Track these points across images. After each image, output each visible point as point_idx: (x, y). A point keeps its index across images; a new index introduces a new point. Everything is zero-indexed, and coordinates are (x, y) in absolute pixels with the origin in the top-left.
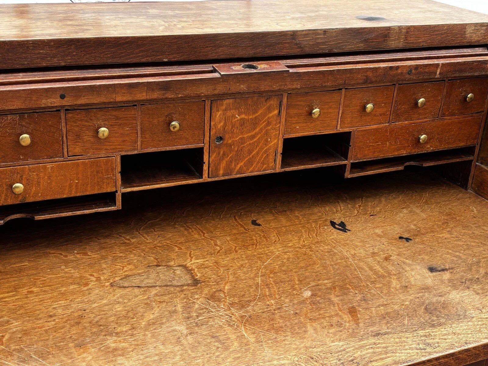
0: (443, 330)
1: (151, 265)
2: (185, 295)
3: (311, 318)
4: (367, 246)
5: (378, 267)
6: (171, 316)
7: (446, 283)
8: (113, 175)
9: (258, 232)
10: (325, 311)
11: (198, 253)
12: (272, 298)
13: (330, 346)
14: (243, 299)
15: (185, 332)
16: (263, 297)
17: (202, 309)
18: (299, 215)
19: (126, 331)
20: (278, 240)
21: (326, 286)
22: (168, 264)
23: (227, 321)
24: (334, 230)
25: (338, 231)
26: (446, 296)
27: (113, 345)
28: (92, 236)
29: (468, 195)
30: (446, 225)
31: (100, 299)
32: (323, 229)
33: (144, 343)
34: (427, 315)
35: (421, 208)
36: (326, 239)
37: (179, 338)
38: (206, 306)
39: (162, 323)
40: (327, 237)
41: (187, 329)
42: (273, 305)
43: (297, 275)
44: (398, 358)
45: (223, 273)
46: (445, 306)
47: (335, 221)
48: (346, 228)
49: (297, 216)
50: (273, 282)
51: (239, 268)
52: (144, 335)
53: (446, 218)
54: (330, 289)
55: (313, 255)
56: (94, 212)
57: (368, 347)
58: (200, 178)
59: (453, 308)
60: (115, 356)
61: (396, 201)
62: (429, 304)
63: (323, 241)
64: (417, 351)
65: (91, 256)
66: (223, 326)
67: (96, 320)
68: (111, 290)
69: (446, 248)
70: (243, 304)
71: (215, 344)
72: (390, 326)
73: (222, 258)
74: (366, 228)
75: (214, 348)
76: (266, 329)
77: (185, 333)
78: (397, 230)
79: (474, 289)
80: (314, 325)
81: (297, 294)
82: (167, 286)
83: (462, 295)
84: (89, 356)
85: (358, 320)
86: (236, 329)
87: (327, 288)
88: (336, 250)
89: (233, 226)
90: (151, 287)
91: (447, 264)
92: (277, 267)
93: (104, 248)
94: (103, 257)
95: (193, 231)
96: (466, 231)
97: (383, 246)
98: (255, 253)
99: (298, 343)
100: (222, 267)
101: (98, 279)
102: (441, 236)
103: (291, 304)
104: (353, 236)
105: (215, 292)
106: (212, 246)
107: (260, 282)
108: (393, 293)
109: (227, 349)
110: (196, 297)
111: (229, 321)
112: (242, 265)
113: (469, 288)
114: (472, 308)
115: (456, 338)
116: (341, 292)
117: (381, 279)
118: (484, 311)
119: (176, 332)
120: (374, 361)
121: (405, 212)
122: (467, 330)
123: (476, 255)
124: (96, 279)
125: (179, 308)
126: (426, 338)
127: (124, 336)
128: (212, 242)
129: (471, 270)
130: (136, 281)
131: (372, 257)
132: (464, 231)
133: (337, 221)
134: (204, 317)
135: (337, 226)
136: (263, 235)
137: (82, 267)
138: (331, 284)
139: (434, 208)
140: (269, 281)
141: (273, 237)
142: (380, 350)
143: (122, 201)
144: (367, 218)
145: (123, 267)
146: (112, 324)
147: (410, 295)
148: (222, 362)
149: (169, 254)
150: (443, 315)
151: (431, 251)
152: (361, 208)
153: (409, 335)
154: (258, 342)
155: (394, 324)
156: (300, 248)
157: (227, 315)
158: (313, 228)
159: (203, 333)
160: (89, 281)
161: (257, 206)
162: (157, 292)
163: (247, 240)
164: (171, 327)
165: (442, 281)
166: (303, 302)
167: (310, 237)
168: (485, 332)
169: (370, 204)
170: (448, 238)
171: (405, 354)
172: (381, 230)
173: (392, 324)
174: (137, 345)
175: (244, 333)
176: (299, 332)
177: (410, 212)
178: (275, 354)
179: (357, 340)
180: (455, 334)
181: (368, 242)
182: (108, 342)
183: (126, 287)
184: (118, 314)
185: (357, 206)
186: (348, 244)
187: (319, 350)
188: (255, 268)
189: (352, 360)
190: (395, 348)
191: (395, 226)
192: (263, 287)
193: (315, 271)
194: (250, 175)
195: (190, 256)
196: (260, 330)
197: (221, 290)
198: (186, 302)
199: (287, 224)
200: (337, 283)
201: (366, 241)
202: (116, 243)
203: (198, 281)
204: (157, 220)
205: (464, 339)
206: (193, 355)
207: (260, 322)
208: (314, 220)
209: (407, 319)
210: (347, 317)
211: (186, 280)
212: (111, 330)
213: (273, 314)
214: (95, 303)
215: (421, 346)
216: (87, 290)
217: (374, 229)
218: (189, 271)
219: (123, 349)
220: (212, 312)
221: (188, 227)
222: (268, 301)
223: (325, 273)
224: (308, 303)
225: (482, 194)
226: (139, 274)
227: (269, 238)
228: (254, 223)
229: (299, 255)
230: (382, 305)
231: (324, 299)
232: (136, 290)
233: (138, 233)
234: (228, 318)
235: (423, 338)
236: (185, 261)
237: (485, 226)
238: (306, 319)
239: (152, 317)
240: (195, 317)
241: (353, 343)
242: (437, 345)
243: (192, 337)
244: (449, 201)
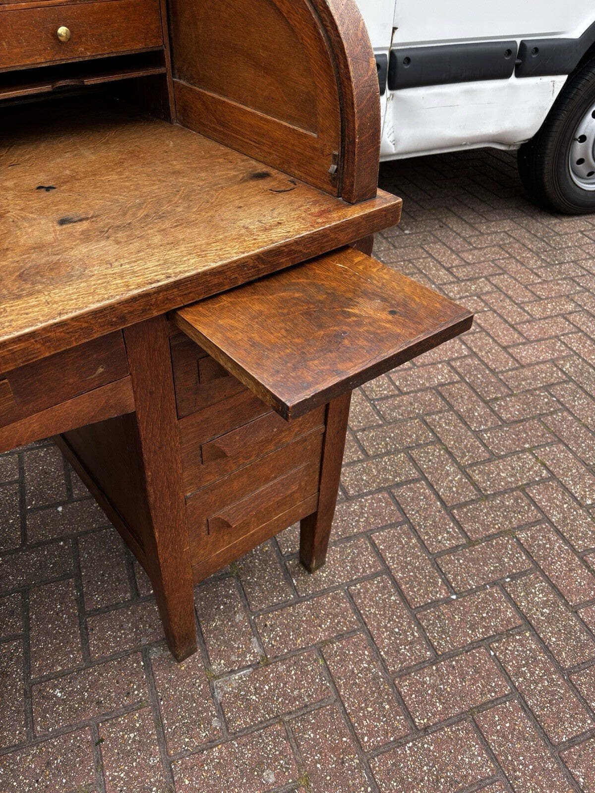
0: (31, 300)
7: (77, 236)
26: (66, 253)
30: (119, 165)
34: (17, 283)
46: (55, 267)
53: (124, 157)
59: (68, 267)
61: (61, 145)
62: (30, 268)
69: (102, 192)
78: (39, 179)
79: (116, 237)
83: (93, 248)
91: (92, 212)
96: (145, 169)
102: (104, 178)
114: (98, 263)
118: (116, 264)
121: (67, 156)
123: (144, 195)
129: (125, 214)
132: (141, 169)
144: (3, 169)
150: (45, 280)
151: (77, 199)
165: (71, 235)
169: (18, 152)
170: (113, 181)
172: (14, 182)
177: (76, 155)
191: (41, 174)
217: (5, 182)
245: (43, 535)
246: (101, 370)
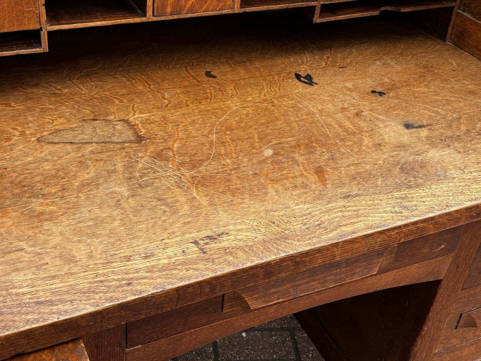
0: (421, 191)
1: (86, 119)
2: (127, 153)
3: (272, 179)
4: (336, 100)
5: (348, 123)
6: (110, 176)
7: (424, 140)
8: (36, 8)
9: (213, 85)
10: (289, 171)
11: (142, 106)
12: (227, 157)
13: (294, 210)
14: (195, 158)
15: (126, 194)
16: (218, 157)
17: (147, 169)
18: (260, 67)
19: (55, 193)
20: (236, 94)
21: (289, 144)
22: (106, 118)
23: (176, 182)
24: (299, 83)
25: (304, 84)
26: (425, 154)
27: (39, 209)
28: (16, 85)
29: (446, 47)
30: (422, 78)
31: (25, 156)
32: (287, 82)
33: (76, 207)
34: (402, 175)
35: (396, 60)
36: (291, 93)
37: (119, 201)
38: (152, 165)
39: (99, 184)
40: (291, 91)
41: (128, 190)
42: (229, 165)
43: (257, 132)
44: (371, 222)
45: (172, 129)
46: (423, 165)
47: (300, 74)
48: (313, 81)
49: (257, 68)
50: (230, 139)
51: (191, 124)
52: (76, 197)
53: (423, 71)
54: (294, 147)
55: (276, 111)
56: (15, 54)
57: (336, 210)
58: (143, 17)
59: (432, 167)
60: (40, 221)
61: (368, 53)
62: (405, 163)
63: (287, 95)
64: (392, 215)
65: (14, 107)
66: (172, 187)
67: (19, 179)
68: (38, 146)
69: (423, 103)
70: (194, 164)
71: (162, 208)
72: (362, 187)
73: (171, 113)
74: (334, 81)
75: (160, 212)
76: (221, 191)
77: (126, 196)
78: (369, 84)
79: (455, 147)
80: (276, 186)
81: (256, 153)
82: (105, 142)
83: (442, 154)
84: (8, 221)
85: (326, 180)
86: (186, 191)
87: (291, 147)
88: (301, 105)
89: (184, 77)
90: (86, 143)
91: (424, 120)
92: (234, 123)
93: (30, 99)
94: (29, 109)
95: (136, 82)
96: (446, 86)
97: (354, 100)
98: (209, 108)
99: (257, 207)
100: (170, 122)
101: (23, 134)
102: (418, 90)
103: (250, 164)
104: (321, 90)
105: (162, 150)
106: (159, 99)
107: (214, 140)
108: (364, 151)
109: (175, 212)
110: (140, 155)
111: (178, 182)
112: (194, 121)
113: (449, 146)
114: (453, 168)
115: (435, 200)
116: (307, 150)
117: (352, 136)
118: (466, 171)
119: (115, 194)
120: (343, 225)
121: (378, 64)
122: (448, 192)
123: (457, 110)
124: (20, 133)
125: (120, 167)
126: (402, 201)
127: (52, 198)
128: (159, 94)
129: (451, 126)
130: (68, 136)
131: (342, 112)
132: (442, 85)
133: (303, 74)
134: (149, 178)
135: (303, 79)
136: (219, 88)
137: (4, 120)
138: (295, 142)
139: (410, 60)
140: (224, 138)
141: (230, 89)
142: (350, 213)
143: (48, 41)
144: (336, 70)
145: (53, 120)
146: (38, 184)
147: (384, 154)
148: (169, 227)
149: (108, 107)
150: (421, 176)
151: (406, 106)
152: (330, 59)
153: (383, 197)
154: (211, 204)
155: (366, 185)
156: (261, 102)
157: (176, 176)
158: (276, 81)
159: (148, 196)
160: (12, 136)
161: (212, 56)
162: (94, 149)
163: (200, 93)
164: (109, 189)
165: (419, 138)
166: (264, 161)
167: (271, 91)
168: (468, 194)
169: (339, 55)
170: (426, 93)
171: (379, 218)
172: (352, 84)
173: (364, 185)
174: (68, 208)
175: (195, 195)
176: (259, 194)
177: (384, 64)
178: (231, 218)
179: (325, 203)
180: (434, 196)
181: (338, 96)
182: (33, 205)
183: (55, 143)
184: (45, 173)
185: (325, 57)
186: (314, 99)
187: (281, 213)
188: (209, 125)
189: (319, 225)
190: (367, 211)
191: (367, 79)
192: (218, 145)
193: (277, 128)
194: (204, 15)
195: (133, 109)
196: (215, 192)
197: (169, 148)
198: (128, 161)
199: (246, 77)
200: (302, 141)
201: (336, 95)
202: (44, 93)
203: (142, 137)
204: (95, 69)
205: (445, 202)
206: (135, 219)
207: (214, 183)
208: (277, 72)
209: (380, 180)
210: (313, 178)
211: (128, 136)
212: (37, 191)
213: (229, 174)
214: (18, 160)
215: (396, 209)
216: (9, 146)
217: (344, 82)
218: (132, 126)
219: (51, 213)
220: (158, 172)
221: (131, 77)
222: (224, 160)
223: (289, 130)
224: (269, 162)
225: (462, 46)
226: (72, 129)
227: (225, 91)
228: (208, 74)
229: (259, 111)
230: (353, 165)
231: (288, 158)
232: (68, 147)
233: (71, 82)
234: (177, 179)
235: (399, 201)
236: (127, 115)
237: (466, 80)
238: (267, 180)
239: (86, 176)
240: (139, 178)
241: (320, 206)
242: (414, 208)
243: (135, 200)
244: (426, 53)
245: (231, 355)
246: (443, 246)
